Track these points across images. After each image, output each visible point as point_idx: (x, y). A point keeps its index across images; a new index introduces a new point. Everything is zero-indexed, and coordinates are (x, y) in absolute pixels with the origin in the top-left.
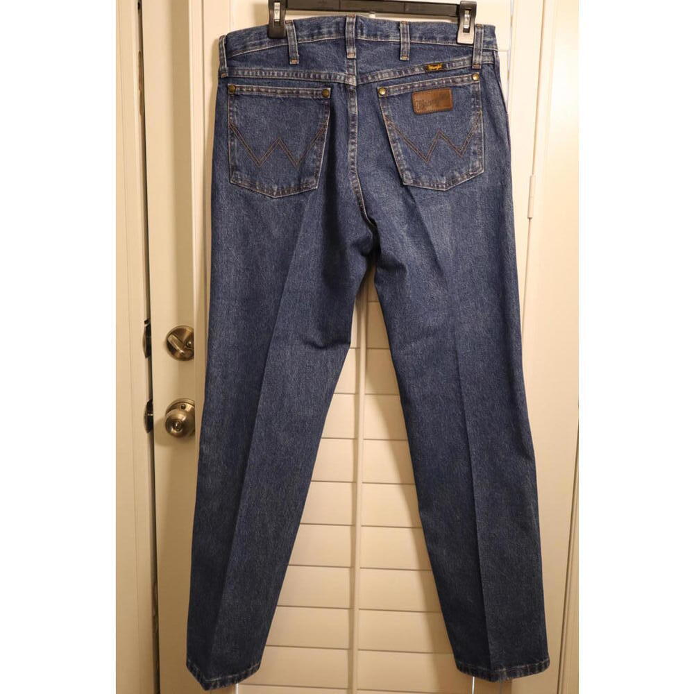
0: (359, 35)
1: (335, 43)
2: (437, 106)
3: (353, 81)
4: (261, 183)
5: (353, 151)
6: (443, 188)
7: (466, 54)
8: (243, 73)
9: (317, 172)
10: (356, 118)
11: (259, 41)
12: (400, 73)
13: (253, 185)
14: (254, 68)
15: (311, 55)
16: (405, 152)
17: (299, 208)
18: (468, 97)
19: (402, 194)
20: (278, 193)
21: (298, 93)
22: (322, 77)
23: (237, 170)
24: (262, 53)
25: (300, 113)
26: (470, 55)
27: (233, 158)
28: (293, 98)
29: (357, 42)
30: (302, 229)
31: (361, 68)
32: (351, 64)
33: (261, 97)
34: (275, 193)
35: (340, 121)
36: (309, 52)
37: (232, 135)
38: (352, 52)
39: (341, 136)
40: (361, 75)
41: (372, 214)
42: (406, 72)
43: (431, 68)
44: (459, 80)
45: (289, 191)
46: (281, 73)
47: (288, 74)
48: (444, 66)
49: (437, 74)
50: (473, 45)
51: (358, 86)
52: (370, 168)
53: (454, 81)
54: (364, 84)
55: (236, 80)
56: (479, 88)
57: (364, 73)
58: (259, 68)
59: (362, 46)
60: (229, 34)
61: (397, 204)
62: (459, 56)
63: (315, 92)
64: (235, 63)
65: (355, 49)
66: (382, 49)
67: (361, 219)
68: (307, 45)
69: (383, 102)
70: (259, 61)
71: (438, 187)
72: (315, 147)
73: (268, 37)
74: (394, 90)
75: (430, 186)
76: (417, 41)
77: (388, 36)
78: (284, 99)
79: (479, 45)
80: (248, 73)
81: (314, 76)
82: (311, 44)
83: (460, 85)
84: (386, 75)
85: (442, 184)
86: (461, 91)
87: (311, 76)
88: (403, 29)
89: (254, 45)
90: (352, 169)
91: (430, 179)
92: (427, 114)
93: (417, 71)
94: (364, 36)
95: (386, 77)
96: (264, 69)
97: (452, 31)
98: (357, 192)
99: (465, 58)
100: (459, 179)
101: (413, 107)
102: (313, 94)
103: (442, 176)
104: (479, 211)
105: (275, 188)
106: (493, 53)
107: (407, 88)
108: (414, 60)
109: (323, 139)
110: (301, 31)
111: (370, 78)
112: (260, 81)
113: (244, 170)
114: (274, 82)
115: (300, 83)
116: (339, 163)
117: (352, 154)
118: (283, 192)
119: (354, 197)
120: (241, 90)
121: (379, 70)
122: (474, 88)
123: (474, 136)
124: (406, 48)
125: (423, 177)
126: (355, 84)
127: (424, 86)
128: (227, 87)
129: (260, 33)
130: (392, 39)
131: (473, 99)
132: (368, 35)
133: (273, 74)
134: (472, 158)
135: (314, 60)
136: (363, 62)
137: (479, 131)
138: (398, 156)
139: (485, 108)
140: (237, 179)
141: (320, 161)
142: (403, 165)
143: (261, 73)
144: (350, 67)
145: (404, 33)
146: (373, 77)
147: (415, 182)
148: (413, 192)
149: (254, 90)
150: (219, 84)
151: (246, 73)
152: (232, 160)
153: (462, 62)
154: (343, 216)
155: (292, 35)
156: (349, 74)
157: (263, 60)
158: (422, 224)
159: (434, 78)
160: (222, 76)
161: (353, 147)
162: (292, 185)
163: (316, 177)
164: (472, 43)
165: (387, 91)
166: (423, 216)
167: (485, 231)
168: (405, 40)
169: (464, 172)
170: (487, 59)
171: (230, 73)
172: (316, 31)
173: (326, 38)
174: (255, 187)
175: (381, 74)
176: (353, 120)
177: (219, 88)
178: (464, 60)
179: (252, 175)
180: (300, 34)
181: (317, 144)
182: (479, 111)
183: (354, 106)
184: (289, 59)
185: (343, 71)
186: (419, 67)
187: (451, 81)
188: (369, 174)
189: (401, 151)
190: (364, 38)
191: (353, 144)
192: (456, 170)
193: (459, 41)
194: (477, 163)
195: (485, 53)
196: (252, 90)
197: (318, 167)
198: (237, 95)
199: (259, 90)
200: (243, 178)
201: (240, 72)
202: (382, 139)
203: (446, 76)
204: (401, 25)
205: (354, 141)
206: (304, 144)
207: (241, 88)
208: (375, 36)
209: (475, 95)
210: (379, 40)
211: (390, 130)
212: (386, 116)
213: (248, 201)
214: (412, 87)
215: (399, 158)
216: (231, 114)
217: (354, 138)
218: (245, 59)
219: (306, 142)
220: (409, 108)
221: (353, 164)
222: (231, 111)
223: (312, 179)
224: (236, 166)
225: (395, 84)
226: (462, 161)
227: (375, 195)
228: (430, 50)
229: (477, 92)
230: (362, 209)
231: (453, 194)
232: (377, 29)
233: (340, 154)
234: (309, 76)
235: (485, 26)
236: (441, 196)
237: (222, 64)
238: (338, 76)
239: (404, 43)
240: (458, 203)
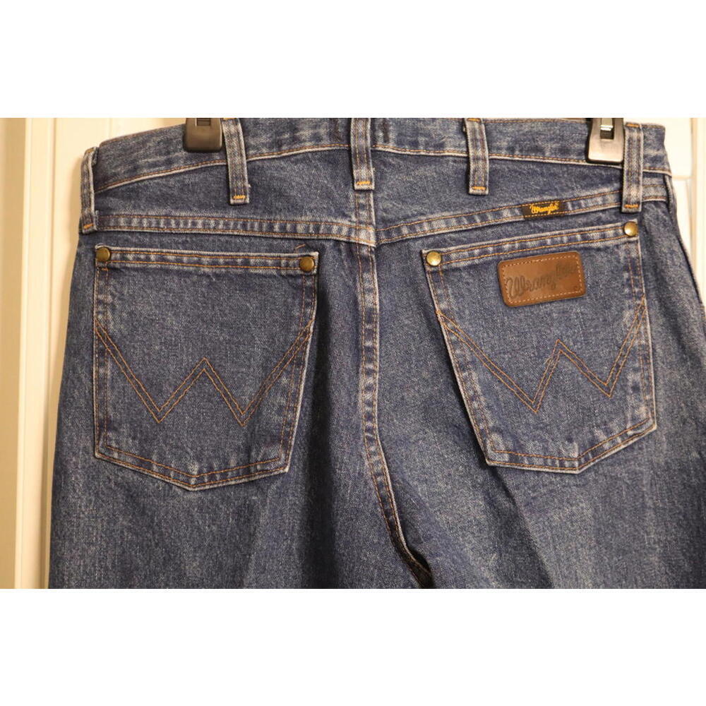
0: (380, 142)
1: (328, 159)
2: (553, 288)
3: (367, 238)
4: (162, 458)
5: (369, 388)
6: (573, 467)
7: (607, 181)
8: (129, 222)
9: (289, 434)
10: (376, 318)
11: (163, 158)
12: (471, 219)
13: (144, 462)
14: (152, 213)
15: (275, 184)
16: (488, 389)
17: (246, 515)
18: (616, 272)
19: (482, 485)
20: (200, 480)
21: (246, 262)
22: (300, 228)
23: (109, 429)
24: (172, 182)
25: (252, 306)
26: (616, 185)
27: (102, 403)
28: (236, 275)
29: (376, 157)
30: (252, 565)
31: (385, 210)
32: (362, 201)
33: (167, 272)
34: (193, 481)
35: (340, 324)
36: (272, 178)
37: (102, 352)
38: (364, 175)
39: (341, 356)
40: (385, 224)
41: (418, 541)
42: (484, 218)
43: (536, 210)
44: (596, 235)
45: (224, 476)
46: (212, 222)
47: (226, 224)
48: (563, 206)
49: (548, 223)
50: (622, 163)
51: (379, 248)
52: (408, 425)
53: (585, 238)
54: (392, 244)
55: (114, 237)
56: (638, 251)
57: (391, 221)
58: (163, 212)
59: (385, 164)
60: (103, 144)
61: (472, 506)
62: (592, 185)
63: (283, 261)
64: (112, 202)
65: (372, 170)
66: (428, 171)
67: (391, 550)
68: (267, 164)
69: (436, 281)
70: (163, 199)
71: (562, 465)
72: (284, 380)
73: (186, 148)
74: (460, 257)
75: (545, 465)
76: (504, 155)
77: (441, 146)
78: (217, 276)
79: (634, 164)
80: (141, 223)
81: (283, 228)
82: (277, 163)
83: (599, 244)
84: (440, 223)
85: (570, 459)
86: (600, 259)
87: (277, 228)
88: (474, 131)
89: (154, 165)
90: (369, 430)
91: (546, 449)
92: (532, 306)
93: (507, 216)
94: (391, 144)
95: (440, 227)
96: (173, 213)
97: (577, 136)
98: (380, 486)
99: (606, 190)
100: (607, 446)
101: (500, 291)
102: (279, 264)
103: (570, 440)
104: (650, 514)
105: (195, 469)
106: (664, 180)
107: (486, 252)
108: (498, 194)
109: (300, 363)
110: (255, 135)
111: (405, 231)
112: (165, 239)
113: (125, 430)
114: (196, 240)
115: (252, 241)
116: (339, 416)
117: (368, 396)
118: (212, 477)
119: (374, 496)
120: (123, 258)
121: (422, 214)
122: (628, 251)
123: (633, 352)
124: (481, 169)
125: (530, 446)
126: (372, 243)
127: (523, 247)
128: (94, 252)
129: (168, 142)
130: (449, 151)
131: (626, 275)
132: (399, 143)
133: (194, 224)
134: (631, 400)
135: (281, 194)
136: (390, 198)
137: (643, 342)
138: (472, 399)
139: (653, 294)
140: (109, 448)
141: (294, 410)
142: (484, 418)
143: (168, 223)
144: (362, 207)
145: (475, 140)
146: (412, 228)
147: (514, 459)
148: (510, 481)
149: (153, 257)
150: (80, 245)
151: (135, 221)
152: (99, 407)
153: (600, 198)
154: (347, 543)
155: (235, 143)
156: (361, 223)
157: (172, 196)
158: (533, 555)
159: (543, 231)
160: (87, 228)
161: (370, 381)
162: (233, 463)
163: (286, 446)
164: (619, 160)
165: (445, 258)
166: (536, 536)
167: (665, 557)
168: (480, 153)
169: (617, 430)
170: (652, 192)
171: (101, 222)
172: (287, 136)
173: (308, 148)
174: (149, 467)
175: (429, 222)
176: (370, 321)
177: (78, 255)
178: (603, 195)
179: (145, 439)
180: (252, 142)
181: (289, 373)
182: (640, 299)
183: (371, 290)
184: (229, 192)
185: (345, 216)
186: (511, 209)
187: (578, 236)
188: (405, 440)
189: (478, 388)
190: (391, 148)
191: (369, 373)
192: (598, 426)
193: (593, 155)
194: (643, 409)
195: (648, 181)
196: (148, 259)
197: (290, 424)
198: (114, 269)
199: (162, 259)
200: (124, 445)
201: (122, 221)
202: (434, 361)
203: (566, 227)
204: (468, 125)
205: (371, 366)
206: (259, 372)
207: (123, 253)
208: (415, 144)
209: (631, 266)
210: (422, 153)
211: (453, 343)
212: (443, 311)
213: (132, 496)
214: (499, 249)
215: (475, 405)
216: (100, 308)
217: (371, 360)
218: (132, 194)
219: (265, 369)
220: (492, 293)
221: (369, 417)
222: (99, 302)
223: (276, 451)
224: (109, 421)
225: (459, 242)
226: (610, 407)
227: (421, 489)
228: (534, 173)
229: (633, 261)
230: (392, 527)
231: (596, 481)
232: (416, 132)
233: (339, 396)
234: (271, 227)
235: (645, 127)
236: (569, 486)
237: (85, 204)
238: (335, 228)
239: (477, 159)
240: (606, 499)
